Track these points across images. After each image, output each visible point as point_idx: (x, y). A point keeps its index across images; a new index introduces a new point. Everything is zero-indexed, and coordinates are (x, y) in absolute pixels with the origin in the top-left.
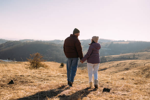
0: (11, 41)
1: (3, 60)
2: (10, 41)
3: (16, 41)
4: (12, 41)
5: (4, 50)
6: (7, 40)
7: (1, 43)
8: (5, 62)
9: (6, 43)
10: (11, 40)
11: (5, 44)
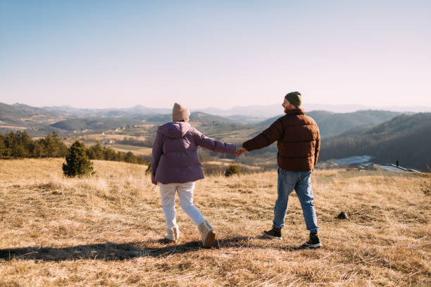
0: (408, 114)
1: (381, 167)
2: (403, 115)
3: (420, 114)
4: (411, 115)
5: (388, 139)
6: (396, 113)
7: (382, 122)
8: (386, 170)
9: (394, 119)
10: (408, 110)
11: (390, 123)
